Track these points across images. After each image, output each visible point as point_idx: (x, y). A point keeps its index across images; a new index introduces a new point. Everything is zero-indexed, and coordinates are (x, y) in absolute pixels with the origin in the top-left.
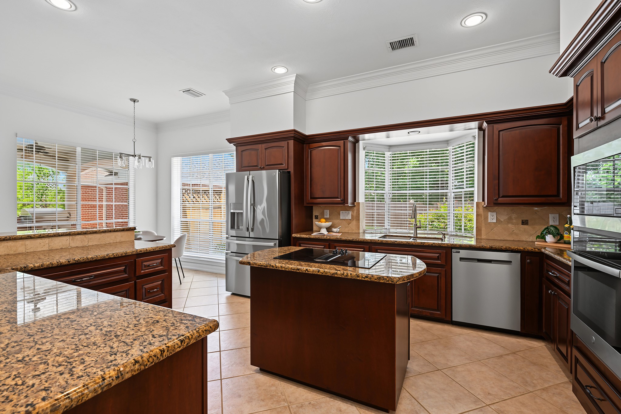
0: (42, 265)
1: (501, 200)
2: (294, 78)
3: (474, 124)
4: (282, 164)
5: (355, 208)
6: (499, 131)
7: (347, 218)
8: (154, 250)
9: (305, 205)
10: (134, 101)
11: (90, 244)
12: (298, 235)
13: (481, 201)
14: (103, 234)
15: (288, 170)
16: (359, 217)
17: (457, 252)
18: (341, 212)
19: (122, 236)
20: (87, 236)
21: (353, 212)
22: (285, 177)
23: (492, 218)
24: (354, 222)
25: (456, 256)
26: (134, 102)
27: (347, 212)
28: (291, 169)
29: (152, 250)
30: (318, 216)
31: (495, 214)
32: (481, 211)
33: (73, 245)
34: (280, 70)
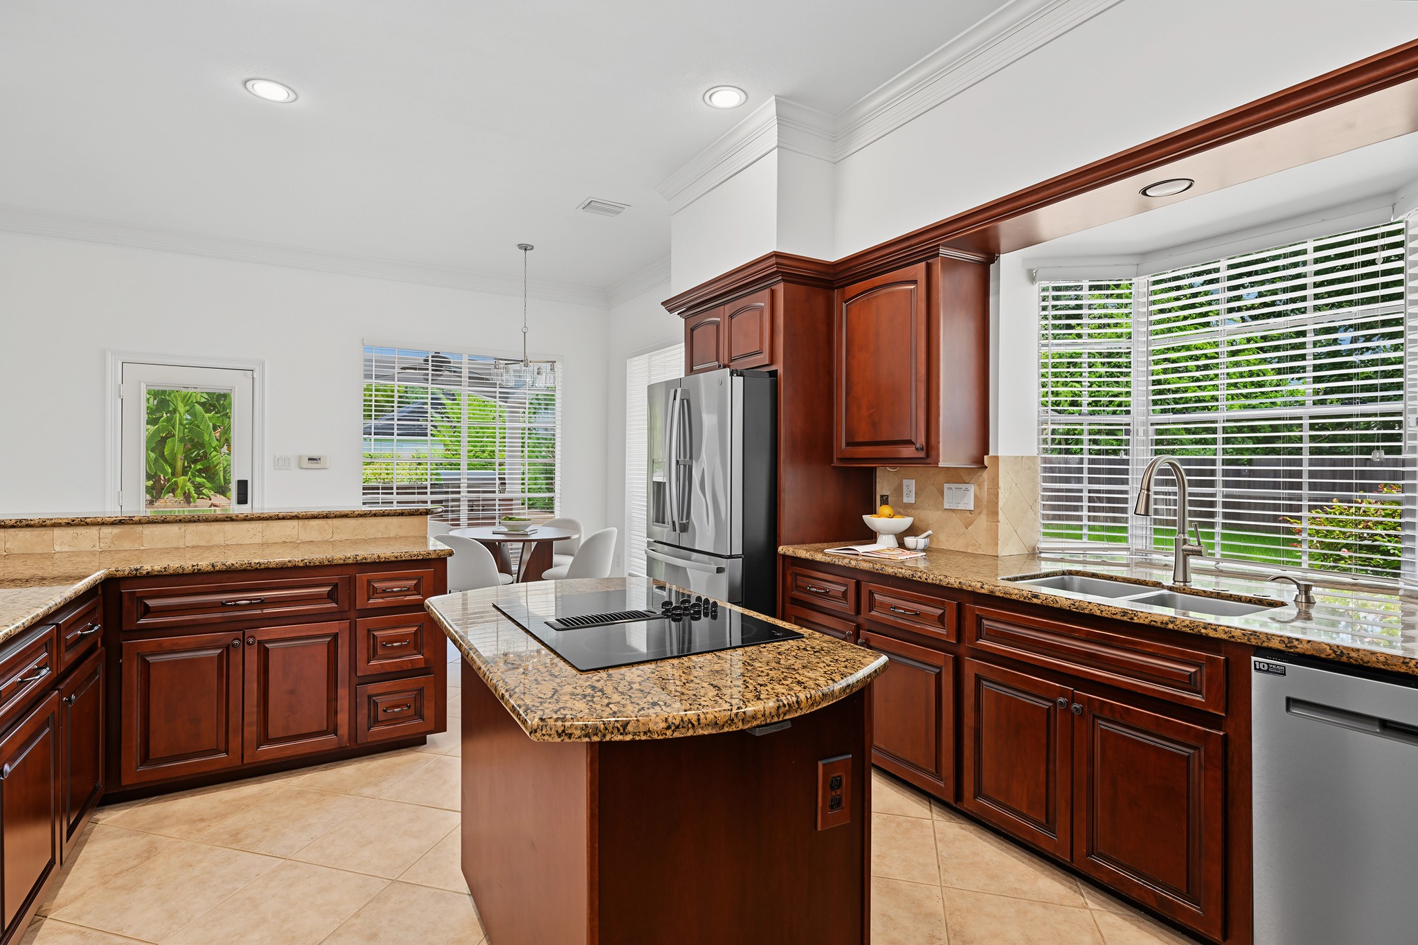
0: (165, 568)
5: (986, 475)
7: (961, 507)
8: (395, 559)
9: (836, 463)
10: (525, 248)
11: (336, 537)
12: (802, 552)
14: (361, 520)
15: (773, 368)
16: (997, 503)
18: (946, 486)
19: (400, 527)
20: (330, 521)
21: (980, 486)
22: (762, 386)
24: (982, 521)
26: (526, 250)
27: (963, 486)
28: (779, 367)
29: (393, 559)
30: (889, 499)
33: (305, 537)
34: (727, 98)
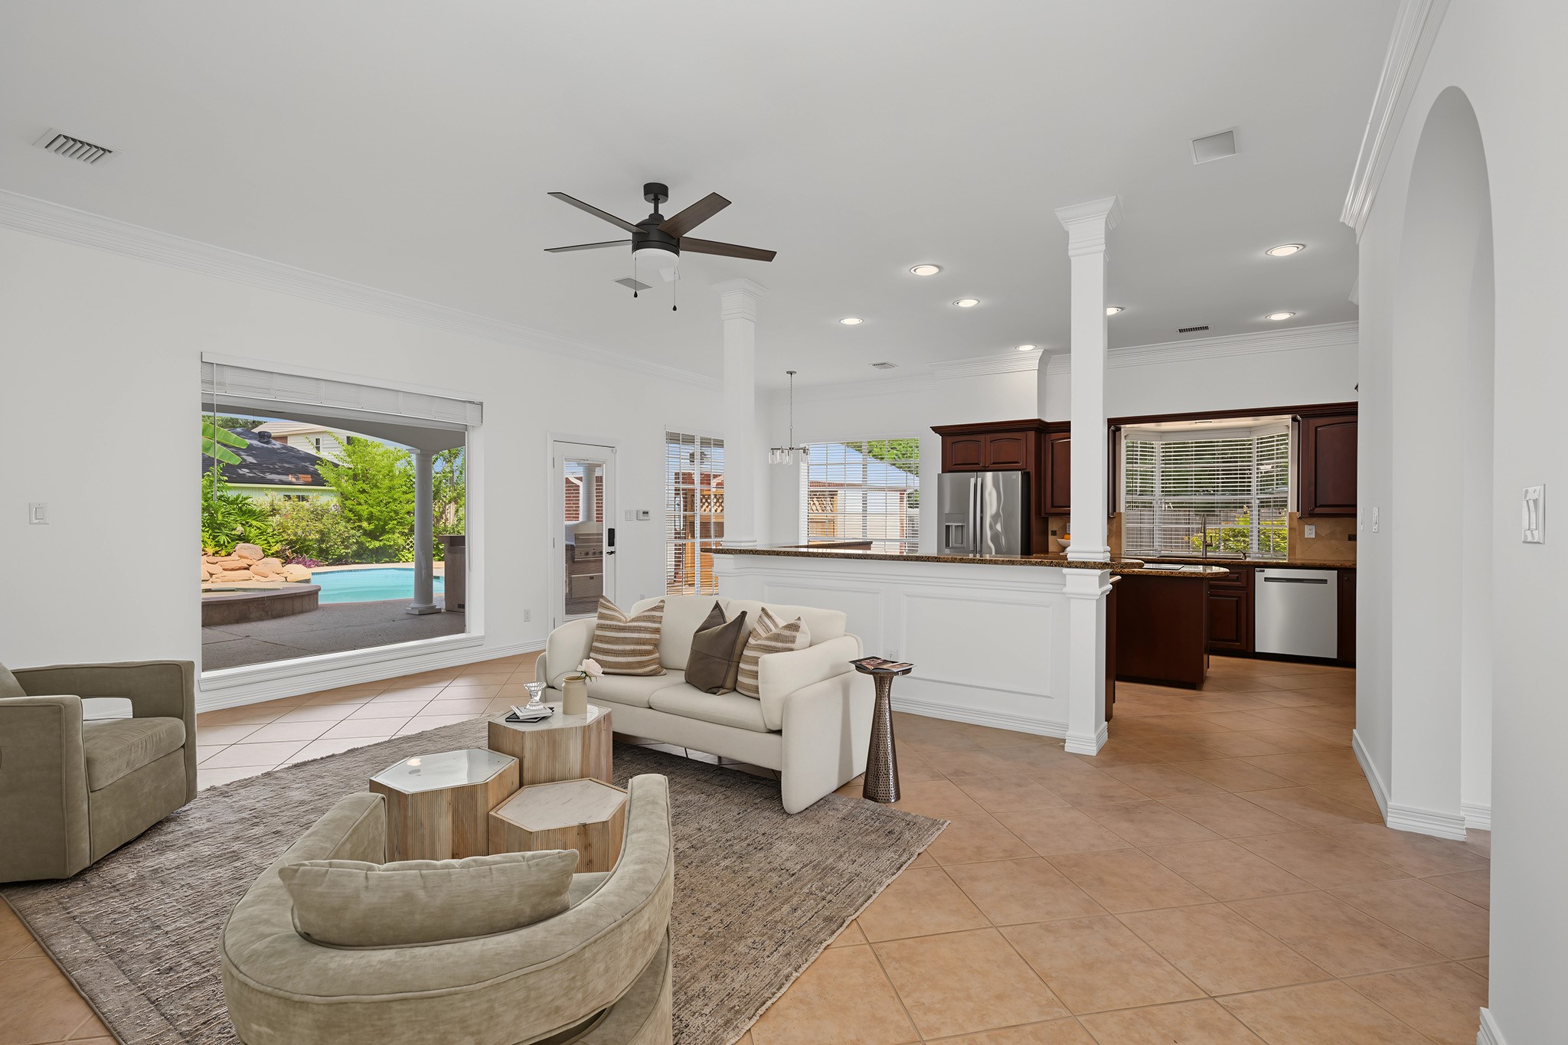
1: (1318, 510)
2: (1040, 354)
3: (1287, 419)
4: (1018, 462)
5: (1115, 520)
6: (1316, 428)
9: (1043, 515)
10: (791, 373)
13: (1296, 511)
15: (1030, 471)
17: (1261, 571)
21: (1112, 525)
22: (1026, 477)
23: (1310, 532)
24: (1113, 540)
25: (1259, 576)
28: (1032, 469)
30: (1057, 532)
31: (1313, 527)
32: (1295, 523)
